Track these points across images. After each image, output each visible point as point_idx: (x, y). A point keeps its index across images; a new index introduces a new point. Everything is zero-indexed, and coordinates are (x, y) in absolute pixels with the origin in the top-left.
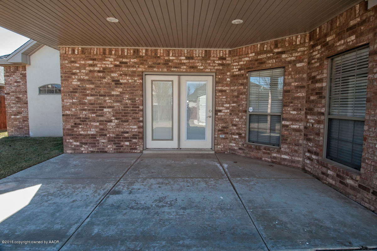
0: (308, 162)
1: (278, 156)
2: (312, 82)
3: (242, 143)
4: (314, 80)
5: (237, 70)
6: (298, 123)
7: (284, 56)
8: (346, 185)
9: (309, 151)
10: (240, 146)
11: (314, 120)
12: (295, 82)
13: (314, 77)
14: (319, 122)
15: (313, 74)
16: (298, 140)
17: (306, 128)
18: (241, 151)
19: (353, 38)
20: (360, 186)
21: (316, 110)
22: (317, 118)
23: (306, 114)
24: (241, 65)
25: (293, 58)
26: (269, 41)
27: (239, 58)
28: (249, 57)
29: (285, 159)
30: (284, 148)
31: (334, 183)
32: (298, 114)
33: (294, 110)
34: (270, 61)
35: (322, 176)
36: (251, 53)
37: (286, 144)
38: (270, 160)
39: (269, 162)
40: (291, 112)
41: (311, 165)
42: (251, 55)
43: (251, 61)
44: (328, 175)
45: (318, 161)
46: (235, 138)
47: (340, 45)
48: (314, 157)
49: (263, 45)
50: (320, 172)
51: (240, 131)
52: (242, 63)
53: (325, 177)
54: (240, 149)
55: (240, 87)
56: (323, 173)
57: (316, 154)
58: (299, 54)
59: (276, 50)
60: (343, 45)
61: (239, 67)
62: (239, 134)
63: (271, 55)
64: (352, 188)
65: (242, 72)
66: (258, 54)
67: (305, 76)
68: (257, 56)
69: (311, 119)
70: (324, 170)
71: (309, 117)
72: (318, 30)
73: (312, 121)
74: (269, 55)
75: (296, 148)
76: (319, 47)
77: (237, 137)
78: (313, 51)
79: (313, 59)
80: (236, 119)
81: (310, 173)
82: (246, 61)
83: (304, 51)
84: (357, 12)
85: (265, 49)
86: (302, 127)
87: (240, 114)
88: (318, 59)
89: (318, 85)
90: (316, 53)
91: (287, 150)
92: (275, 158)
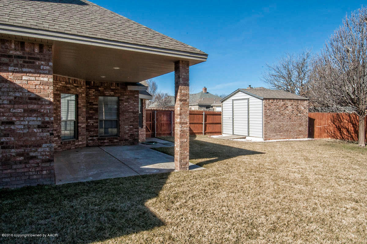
0: (91, 141)
1: (78, 143)
2: (90, 105)
3: (60, 142)
4: (91, 104)
5: (55, 90)
6: (84, 124)
7: (78, 89)
8: (114, 142)
9: (91, 137)
10: (59, 144)
11: (93, 122)
12: (82, 103)
13: (92, 103)
14: (97, 122)
15: (90, 101)
16: (84, 133)
17: (86, 126)
18: (59, 148)
19: (113, 93)
20: (120, 140)
21: (94, 117)
22: (95, 121)
23: (87, 119)
24: (58, 87)
25: (81, 91)
26: (71, 78)
27: (56, 82)
28: (62, 84)
29: (80, 145)
30: (80, 138)
31: (108, 144)
32: (84, 120)
33: (82, 118)
34: (72, 90)
35: (101, 144)
36: (63, 81)
37: (80, 136)
38: (74, 148)
39: (74, 149)
40: (82, 119)
41: (93, 143)
42: (63, 83)
43: (63, 86)
44: (105, 143)
45: (97, 139)
46: (56, 140)
47: (107, 93)
48: (95, 138)
49: (69, 79)
50: (100, 143)
51: (59, 134)
52: (58, 86)
53: (103, 144)
54: (59, 147)
55: (57, 103)
56: (101, 143)
57: (96, 136)
58: (83, 90)
59: (74, 85)
60: (108, 94)
61: (56, 88)
62: (58, 136)
63: (73, 86)
64: (117, 142)
65: (58, 92)
66: (66, 83)
67: (85, 101)
68: (66, 85)
69: (91, 121)
70: (102, 141)
71: (89, 121)
72: (92, 82)
73: (92, 122)
74: (71, 86)
75: (84, 137)
76: (94, 90)
77: (57, 138)
78: (89, 91)
79: (90, 94)
80: (56, 126)
81: (93, 146)
82: (60, 86)
83: (84, 89)
84: (114, 85)
85: (70, 82)
86: (85, 126)
87: (58, 122)
88: (93, 95)
89: (94, 106)
90: (92, 92)
91: (81, 139)
92: (77, 145)
